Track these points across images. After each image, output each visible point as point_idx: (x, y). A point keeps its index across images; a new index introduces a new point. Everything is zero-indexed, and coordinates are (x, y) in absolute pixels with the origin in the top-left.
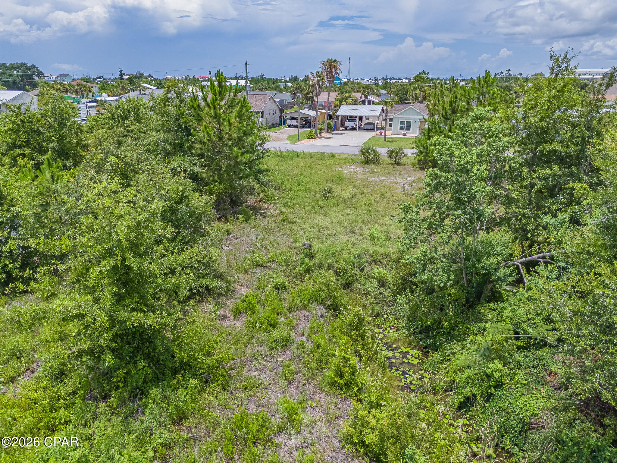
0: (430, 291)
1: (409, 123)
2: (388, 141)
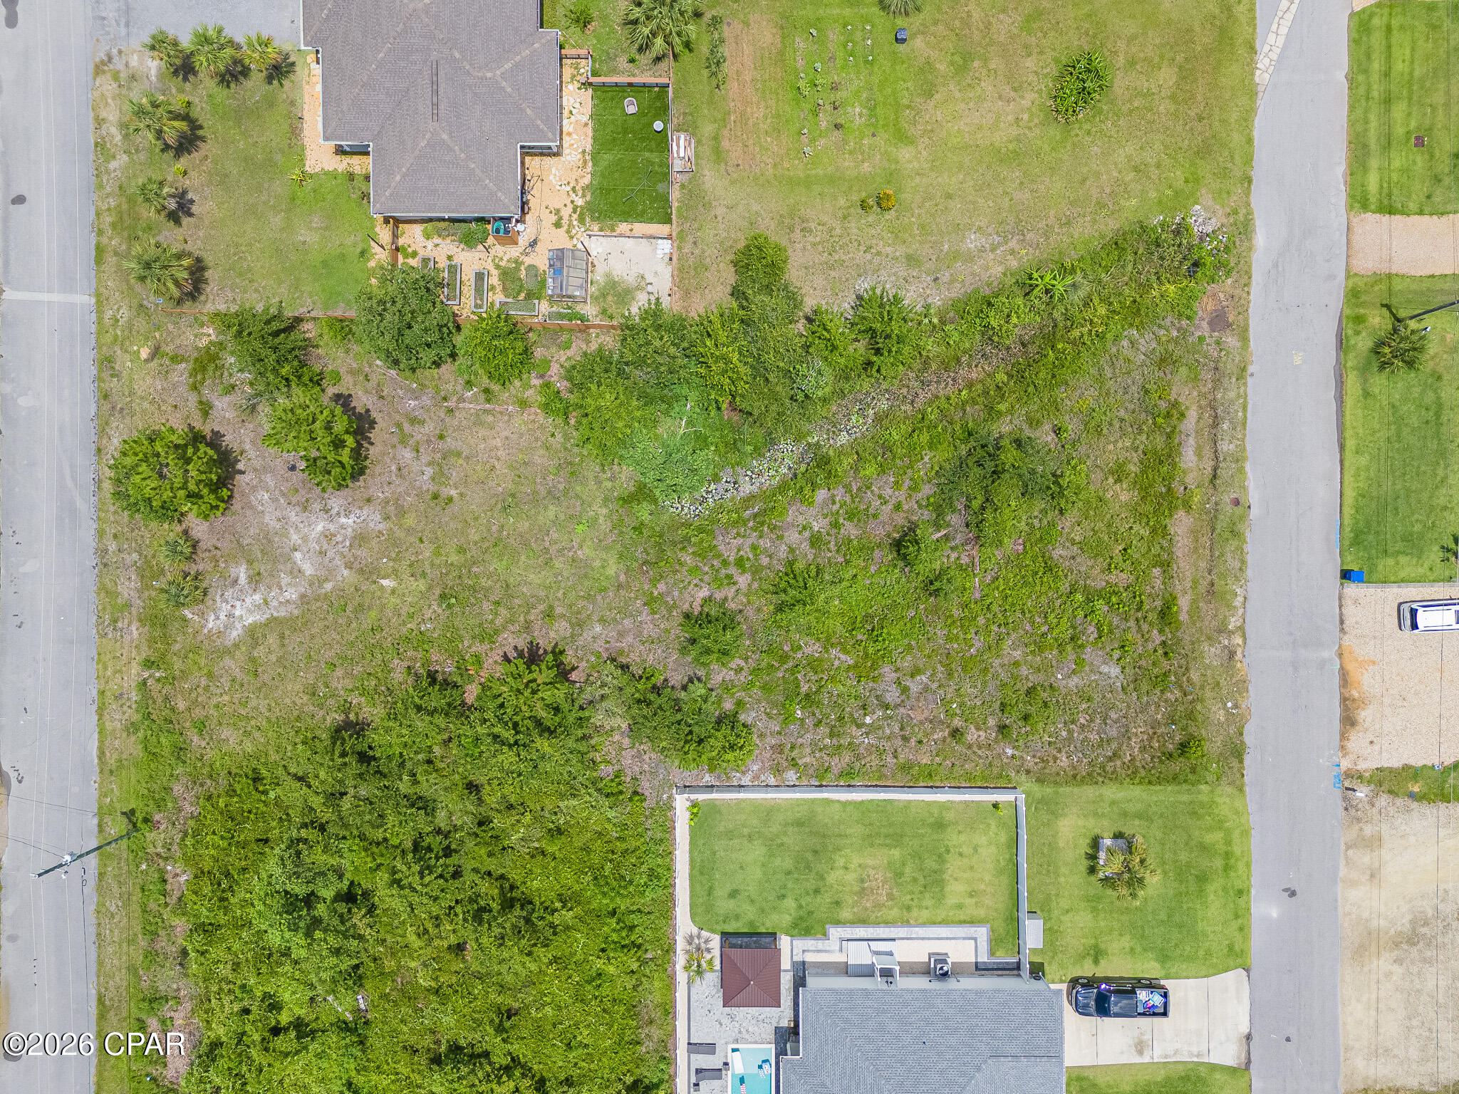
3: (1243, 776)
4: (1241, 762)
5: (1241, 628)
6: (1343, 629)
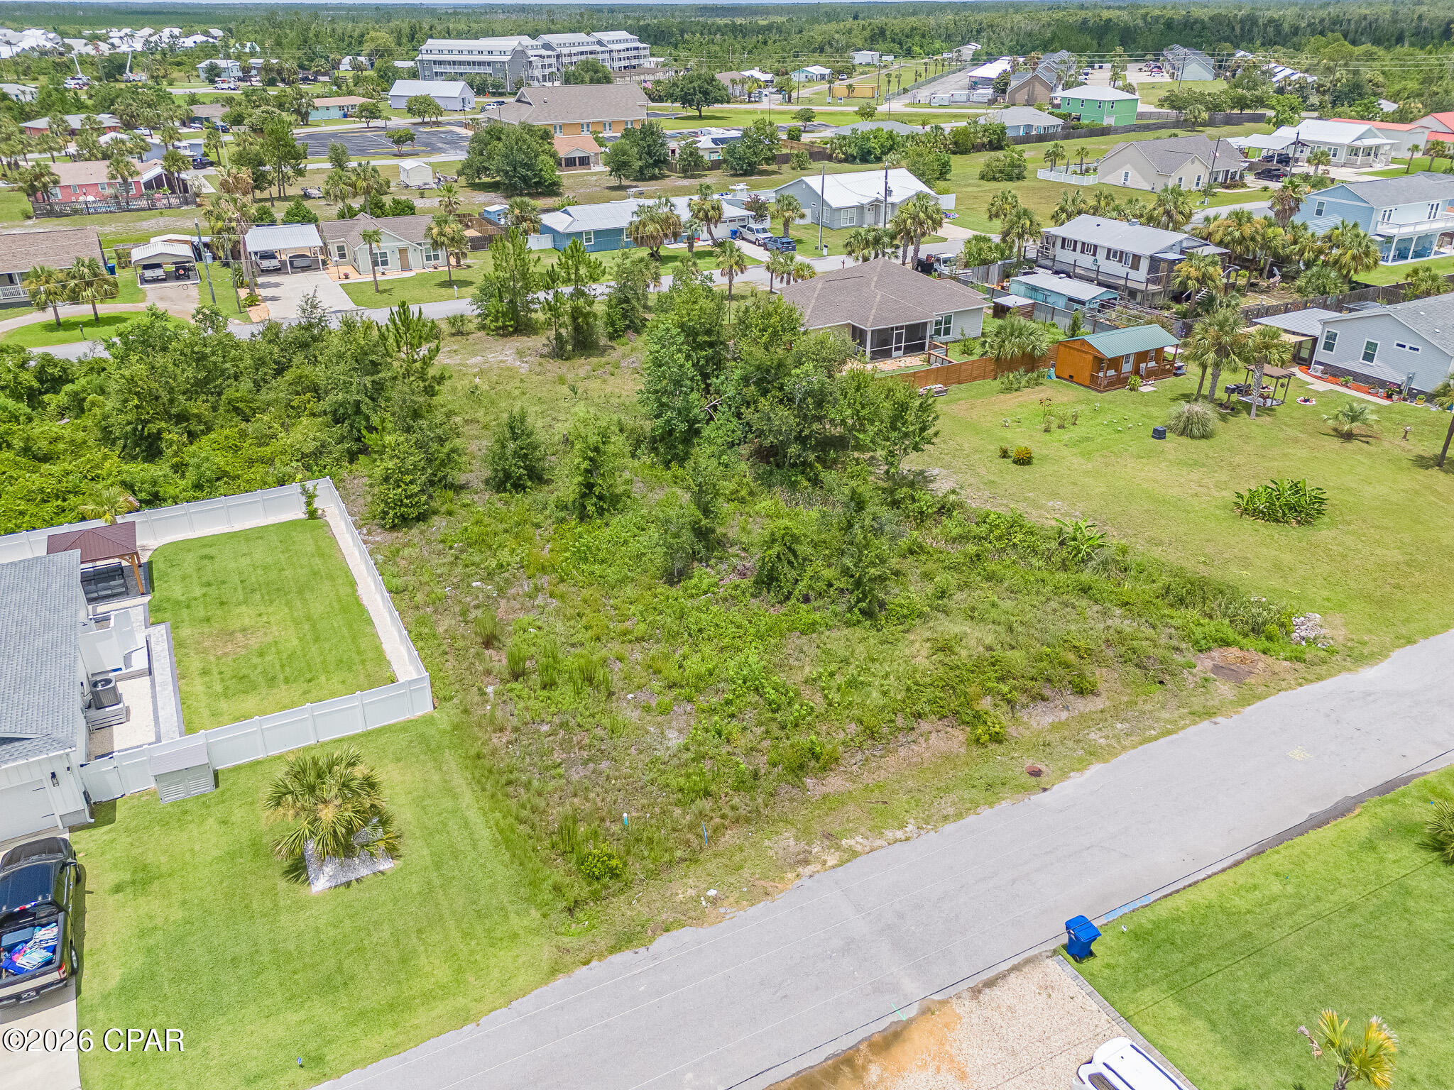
1: (383, 254)
2: (385, 291)
3: (586, 963)
4: (615, 949)
5: (854, 854)
6: (980, 992)
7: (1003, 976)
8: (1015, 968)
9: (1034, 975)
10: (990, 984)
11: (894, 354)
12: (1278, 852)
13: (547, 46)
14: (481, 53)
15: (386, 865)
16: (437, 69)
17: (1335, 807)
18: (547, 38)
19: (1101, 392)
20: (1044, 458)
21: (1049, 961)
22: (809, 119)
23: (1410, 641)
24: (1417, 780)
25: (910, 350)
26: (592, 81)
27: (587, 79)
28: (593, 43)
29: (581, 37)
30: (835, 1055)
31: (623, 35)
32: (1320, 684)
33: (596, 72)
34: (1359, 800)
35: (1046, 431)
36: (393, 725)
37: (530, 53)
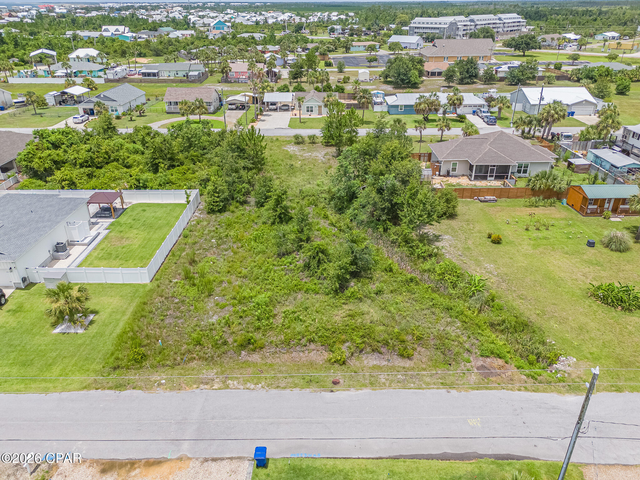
0: (339, 199)
1: (312, 107)
3: (97, 389)
4: (110, 388)
5: (227, 387)
6: (207, 461)
7: (222, 459)
8: (231, 459)
9: (235, 464)
10: (214, 460)
11: (489, 178)
12: (404, 462)
13: (472, 21)
14: (436, 23)
15: (80, 331)
16: (416, 30)
17: (461, 454)
18: (472, 17)
19: (583, 216)
20: (510, 243)
21: (247, 462)
22: (576, 59)
23: (619, 390)
24: (526, 461)
25: (498, 178)
26: (484, 37)
27: (482, 36)
28: (496, 19)
29: (491, 16)
30: (131, 459)
31: (515, 15)
32: (533, 393)
33: (487, 33)
34: (481, 456)
35: (527, 229)
36: (133, 284)
37: (459, 24)
